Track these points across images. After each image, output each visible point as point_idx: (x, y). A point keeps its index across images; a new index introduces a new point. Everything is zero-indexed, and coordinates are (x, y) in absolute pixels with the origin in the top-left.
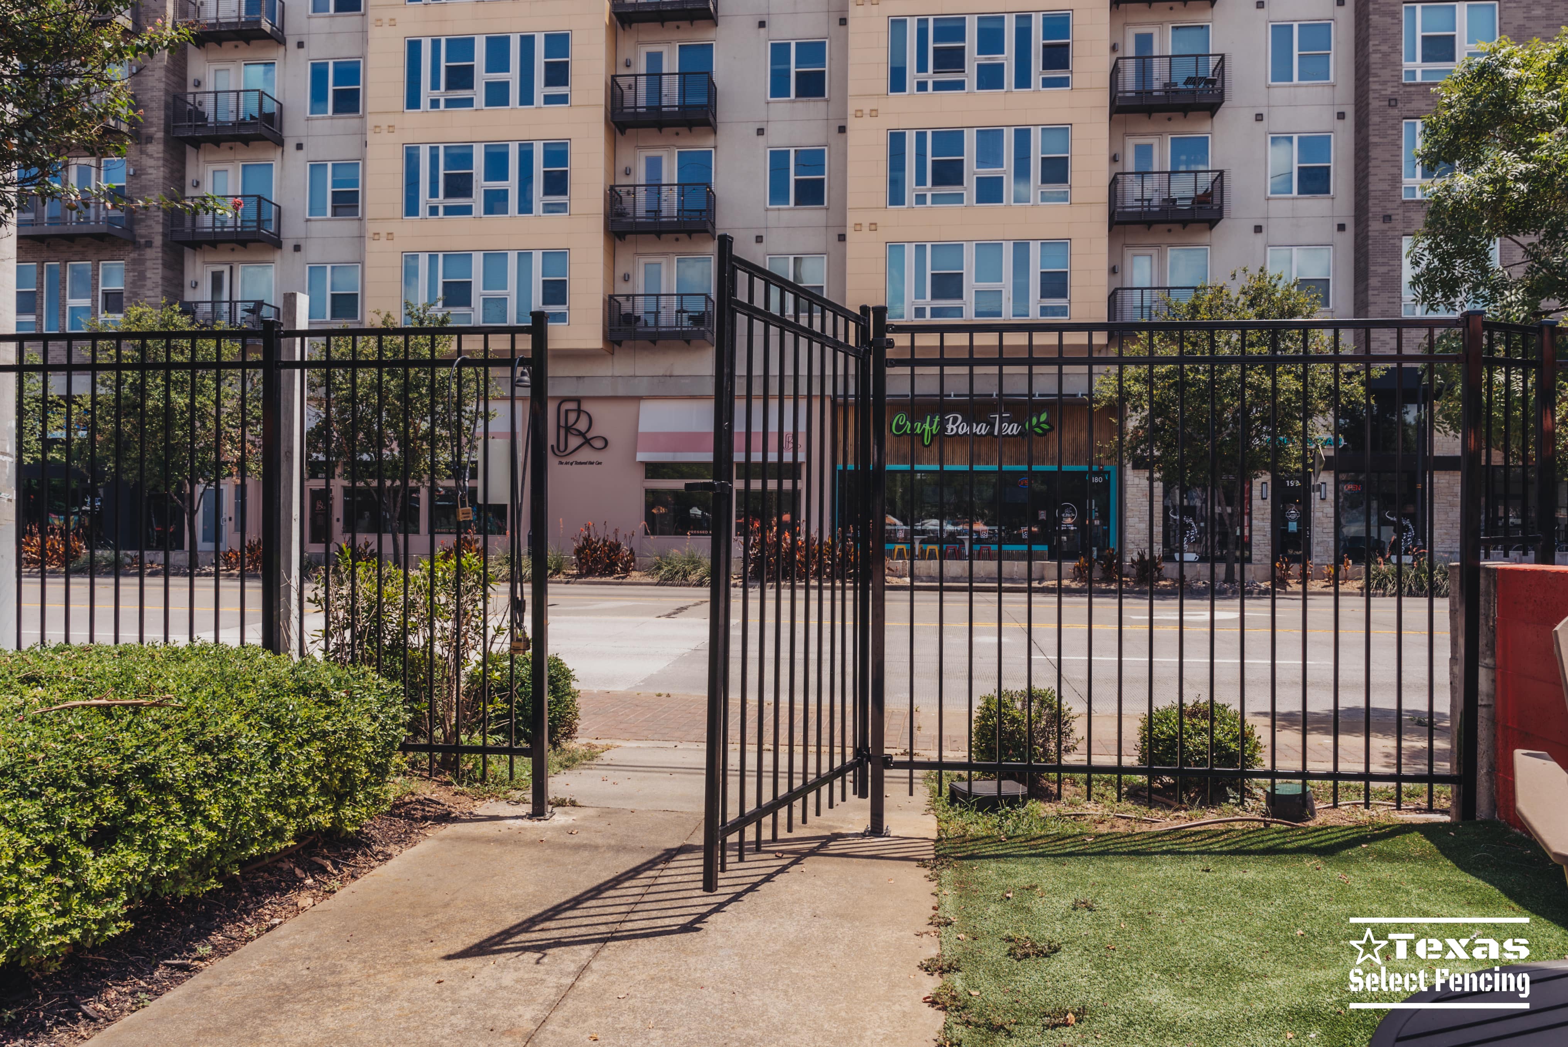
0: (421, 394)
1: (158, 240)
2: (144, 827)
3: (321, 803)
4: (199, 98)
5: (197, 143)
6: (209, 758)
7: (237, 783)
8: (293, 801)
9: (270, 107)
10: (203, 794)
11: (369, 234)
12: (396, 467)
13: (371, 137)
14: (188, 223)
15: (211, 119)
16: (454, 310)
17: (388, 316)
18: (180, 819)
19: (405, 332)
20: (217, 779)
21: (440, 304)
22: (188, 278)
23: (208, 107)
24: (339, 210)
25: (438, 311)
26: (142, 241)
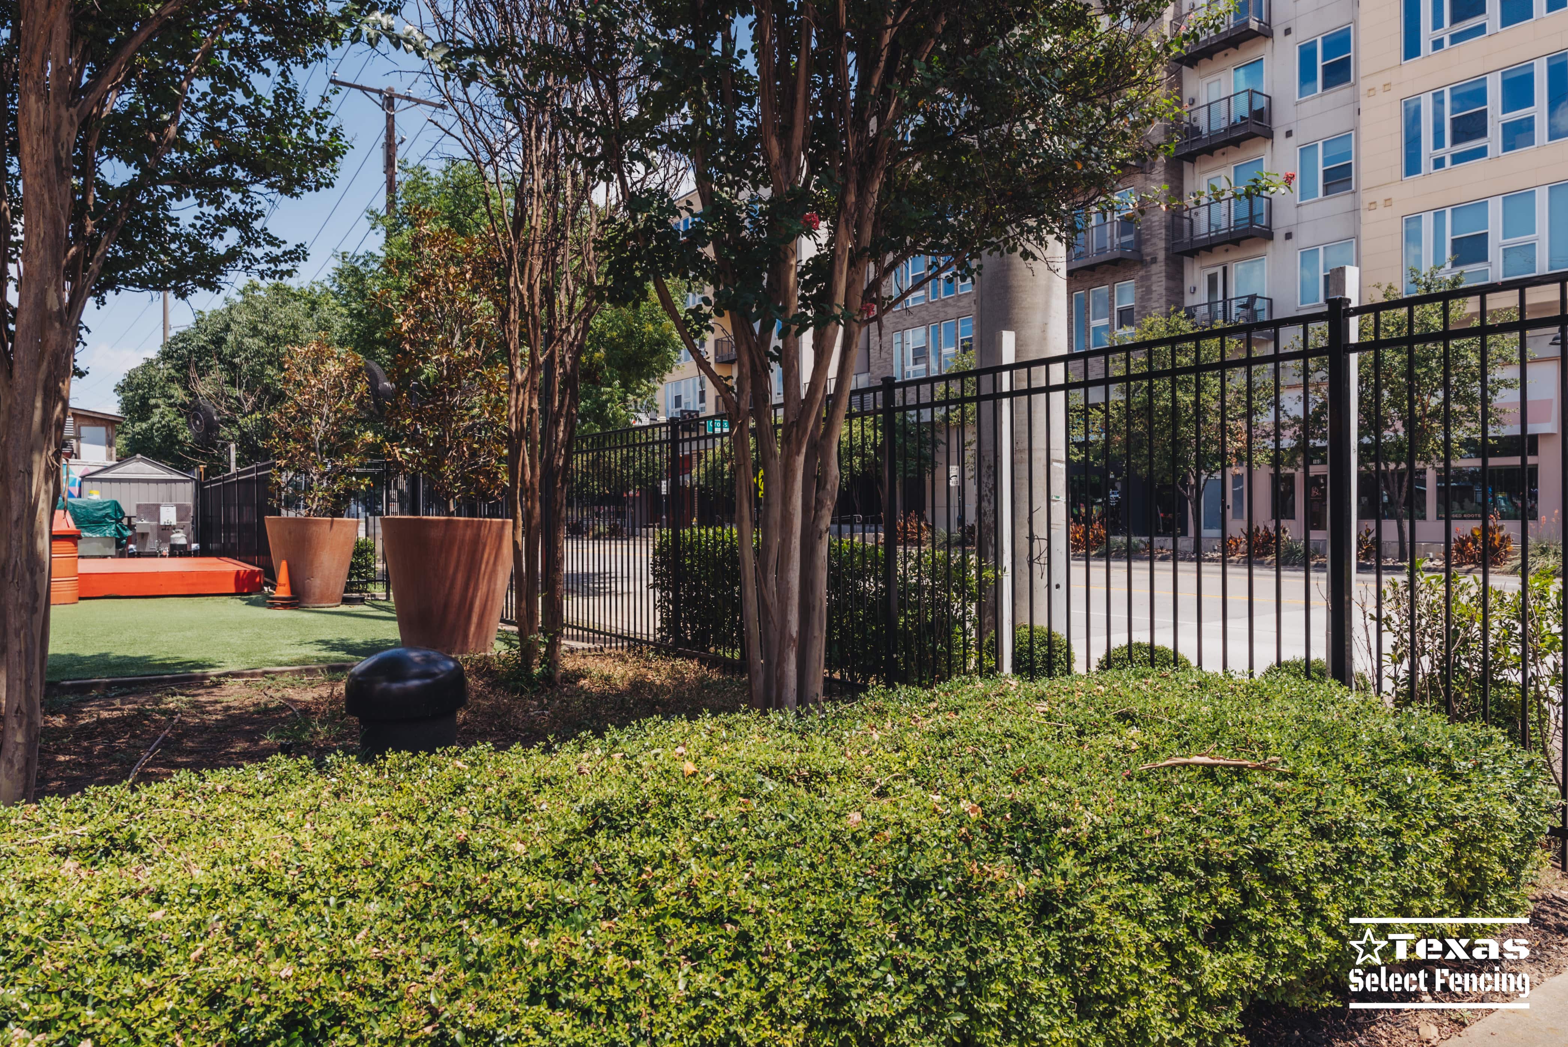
0: (1431, 369)
1: (1161, 256)
2: (1260, 927)
3: (1446, 906)
4: (1194, 114)
5: (1192, 158)
6: (1328, 847)
7: (1361, 881)
8: (1416, 903)
9: (1260, 103)
10: (1323, 891)
11: (1365, 205)
12: (1401, 449)
13: (1364, 104)
14: (1187, 234)
15: (1205, 131)
16: (1468, 269)
17: (1390, 287)
18: (1297, 918)
19: (1410, 303)
20: (1336, 872)
21: (1448, 266)
22: (1188, 286)
23: (1202, 122)
24: (1330, 188)
25: (1447, 274)
26: (1148, 258)
